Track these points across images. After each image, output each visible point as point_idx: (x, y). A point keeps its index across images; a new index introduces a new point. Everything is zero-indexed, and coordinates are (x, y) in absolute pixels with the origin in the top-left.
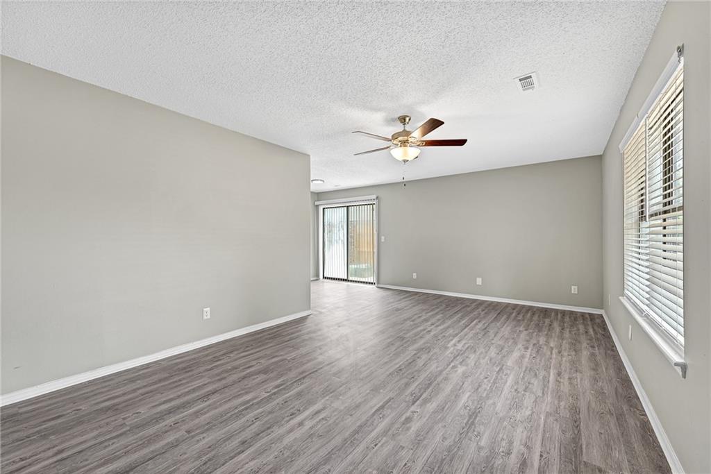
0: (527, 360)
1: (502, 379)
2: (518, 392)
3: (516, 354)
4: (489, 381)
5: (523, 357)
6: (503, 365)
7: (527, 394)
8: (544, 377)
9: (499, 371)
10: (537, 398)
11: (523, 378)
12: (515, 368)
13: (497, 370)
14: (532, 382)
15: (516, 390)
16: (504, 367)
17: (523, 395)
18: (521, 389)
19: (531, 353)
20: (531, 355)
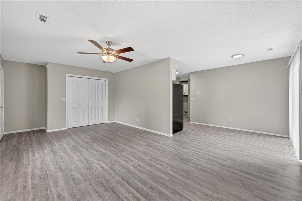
0: (51, 184)
1: (56, 165)
2: (44, 165)
3: (62, 183)
4: (60, 161)
5: (56, 185)
6: (61, 171)
7: (40, 166)
8: (34, 179)
9: (61, 167)
10: (35, 167)
11: (46, 171)
12: (54, 174)
13: (62, 167)
14: (41, 172)
15: (46, 165)
16: (60, 171)
17: (42, 165)
18: (44, 167)
19: (52, 194)
20: (51, 191)
